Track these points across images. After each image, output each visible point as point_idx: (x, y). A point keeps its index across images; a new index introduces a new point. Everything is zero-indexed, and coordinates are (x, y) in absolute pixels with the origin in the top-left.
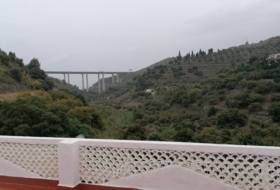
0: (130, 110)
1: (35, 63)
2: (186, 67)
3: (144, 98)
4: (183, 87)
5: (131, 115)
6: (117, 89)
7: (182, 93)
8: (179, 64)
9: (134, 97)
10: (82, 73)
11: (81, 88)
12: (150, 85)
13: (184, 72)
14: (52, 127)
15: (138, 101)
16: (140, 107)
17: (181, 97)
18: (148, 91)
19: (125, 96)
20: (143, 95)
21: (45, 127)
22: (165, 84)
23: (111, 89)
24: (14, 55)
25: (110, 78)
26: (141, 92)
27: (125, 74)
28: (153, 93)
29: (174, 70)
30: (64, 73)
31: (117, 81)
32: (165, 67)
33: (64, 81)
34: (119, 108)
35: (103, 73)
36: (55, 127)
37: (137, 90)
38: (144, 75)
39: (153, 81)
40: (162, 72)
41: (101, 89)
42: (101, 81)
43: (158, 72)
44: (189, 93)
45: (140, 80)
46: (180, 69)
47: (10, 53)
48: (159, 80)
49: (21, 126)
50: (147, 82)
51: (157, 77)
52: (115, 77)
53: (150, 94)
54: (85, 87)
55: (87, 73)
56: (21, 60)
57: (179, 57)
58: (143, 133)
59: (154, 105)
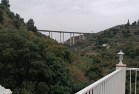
0: (91, 57)
1: (31, 22)
2: (132, 31)
3: (101, 50)
4: (131, 44)
5: (91, 61)
6: (82, 44)
7: (130, 48)
8: (128, 28)
9: (94, 49)
10: (61, 32)
11: (59, 42)
12: (105, 42)
13: (131, 34)
14: (32, 53)
15: (97, 52)
16: (98, 56)
17: (129, 51)
18: (104, 45)
19: (87, 48)
20: (100, 48)
21: (27, 52)
22: (117, 42)
23: (78, 43)
24: (19, 16)
25: (78, 37)
26: (99, 46)
27: (89, 34)
28: (108, 47)
29: (123, 32)
30: (49, 31)
31: (83, 38)
32: (117, 30)
33: (49, 36)
34: (83, 56)
35: (74, 33)
36: (35, 54)
37: (96, 45)
38: (102, 35)
39: (108, 39)
40: (115, 33)
41: (72, 43)
42: (72, 38)
43: (112, 33)
44: (135, 49)
45: (99, 38)
46: (128, 32)
47: (17, 14)
48: (113, 39)
49: (8, 49)
50: (103, 40)
51: (111, 37)
52: (82, 36)
53: (105, 47)
54: (62, 42)
55: (63, 32)
56: (23, 19)
57: (128, 24)
58: (100, 72)
59: (108, 55)
